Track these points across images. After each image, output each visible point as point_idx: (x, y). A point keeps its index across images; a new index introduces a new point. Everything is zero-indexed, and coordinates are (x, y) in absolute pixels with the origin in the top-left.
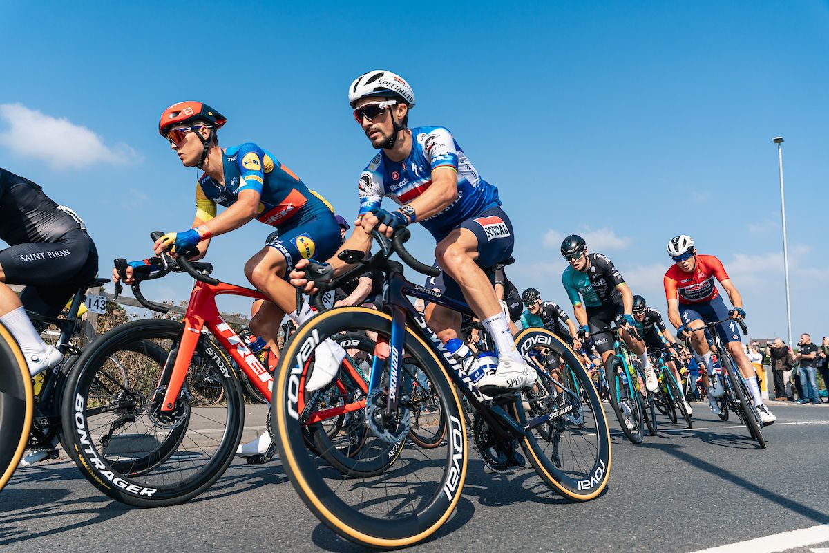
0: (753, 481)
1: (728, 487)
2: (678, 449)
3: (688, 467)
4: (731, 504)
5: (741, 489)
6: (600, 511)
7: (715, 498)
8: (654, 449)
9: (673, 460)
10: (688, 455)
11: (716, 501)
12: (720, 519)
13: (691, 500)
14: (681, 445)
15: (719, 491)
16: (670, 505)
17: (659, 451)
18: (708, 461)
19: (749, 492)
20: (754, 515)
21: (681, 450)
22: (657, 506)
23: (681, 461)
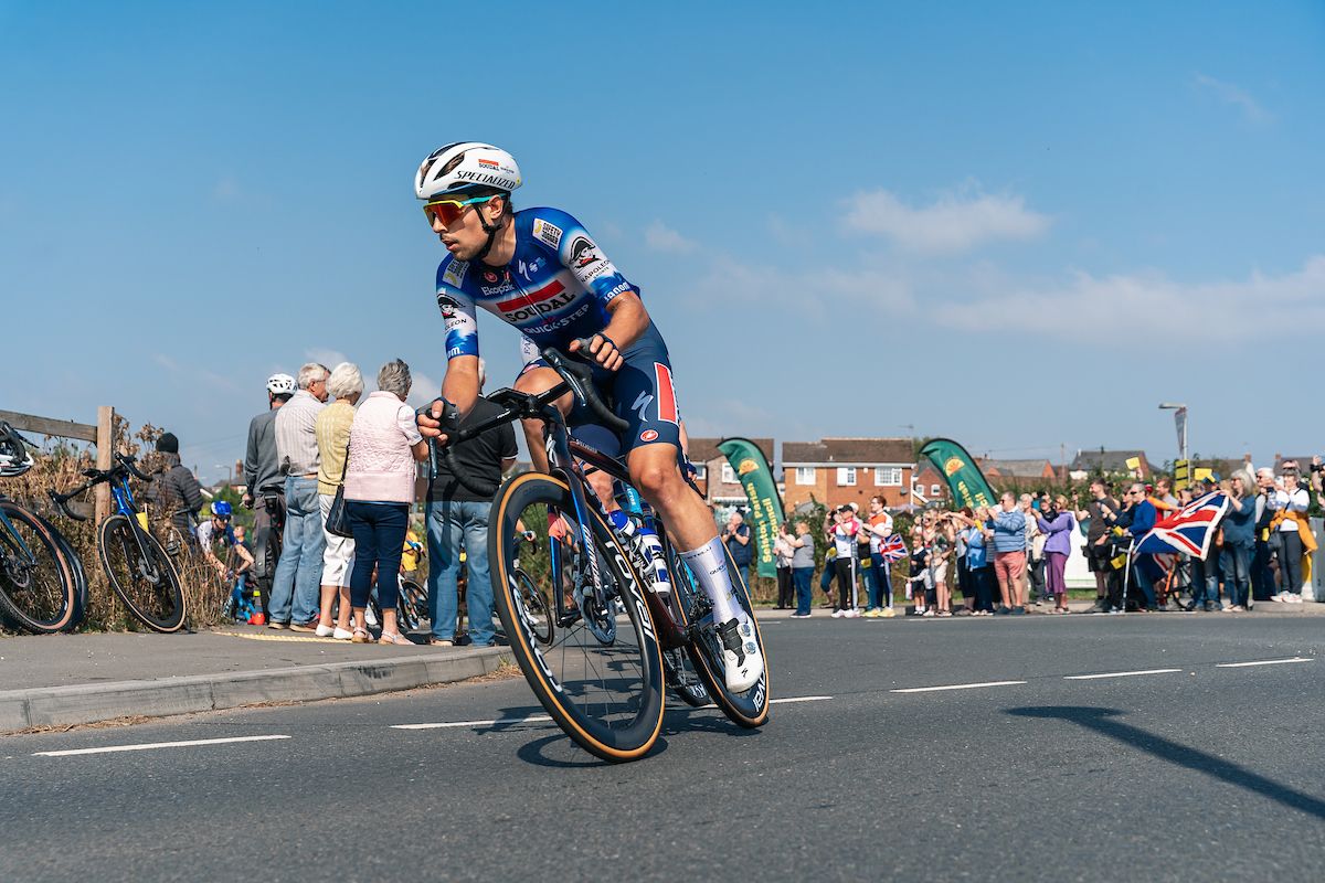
0: (1296, 785)
1: (1241, 799)
2: (1115, 718)
3: (1137, 757)
4: (1251, 836)
5: (1268, 805)
6: (939, 867)
7: (1212, 825)
8: (1055, 720)
9: (1103, 742)
10: (1139, 731)
11: (1215, 832)
12: (1228, 871)
13: (1154, 832)
14: (1118, 708)
15: (1220, 808)
16: (1106, 845)
17: (1068, 724)
18: (1189, 744)
19: (1291, 809)
20: (1308, 861)
21: (1122, 719)
22: (1077, 848)
23: (1124, 746)
